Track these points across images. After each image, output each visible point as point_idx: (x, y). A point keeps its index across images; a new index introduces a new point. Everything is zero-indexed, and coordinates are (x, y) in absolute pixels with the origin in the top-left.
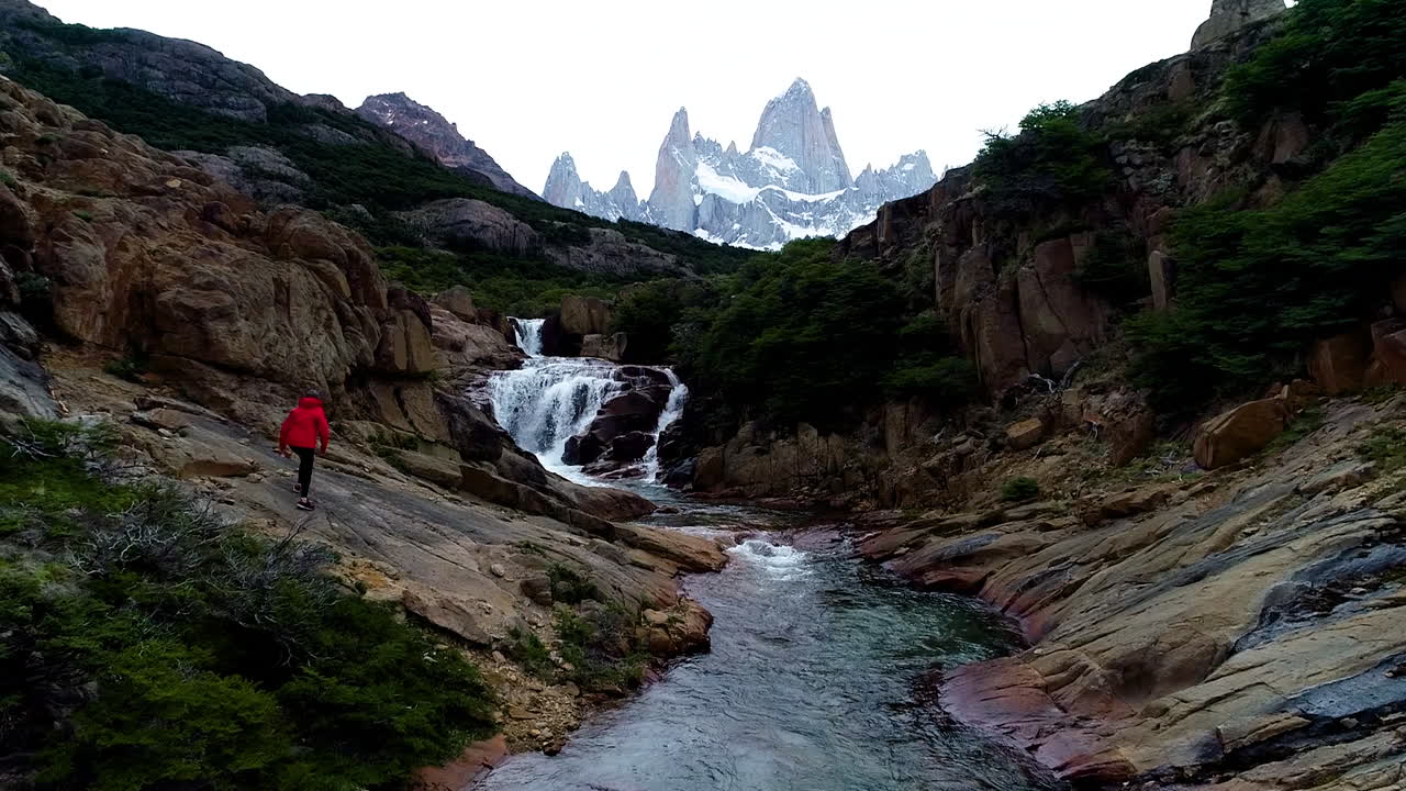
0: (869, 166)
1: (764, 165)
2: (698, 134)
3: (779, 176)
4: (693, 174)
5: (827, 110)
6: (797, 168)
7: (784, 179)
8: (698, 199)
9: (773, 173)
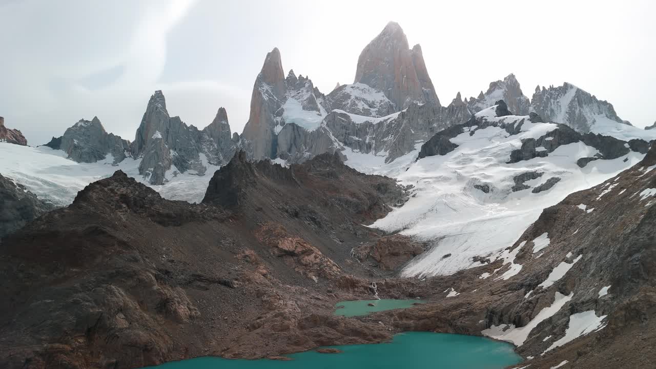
0: (459, 95)
1: (353, 97)
2: (291, 72)
3: (366, 107)
4: (279, 106)
5: (418, 48)
6: (387, 100)
7: (371, 109)
8: (278, 129)
9: (361, 105)
